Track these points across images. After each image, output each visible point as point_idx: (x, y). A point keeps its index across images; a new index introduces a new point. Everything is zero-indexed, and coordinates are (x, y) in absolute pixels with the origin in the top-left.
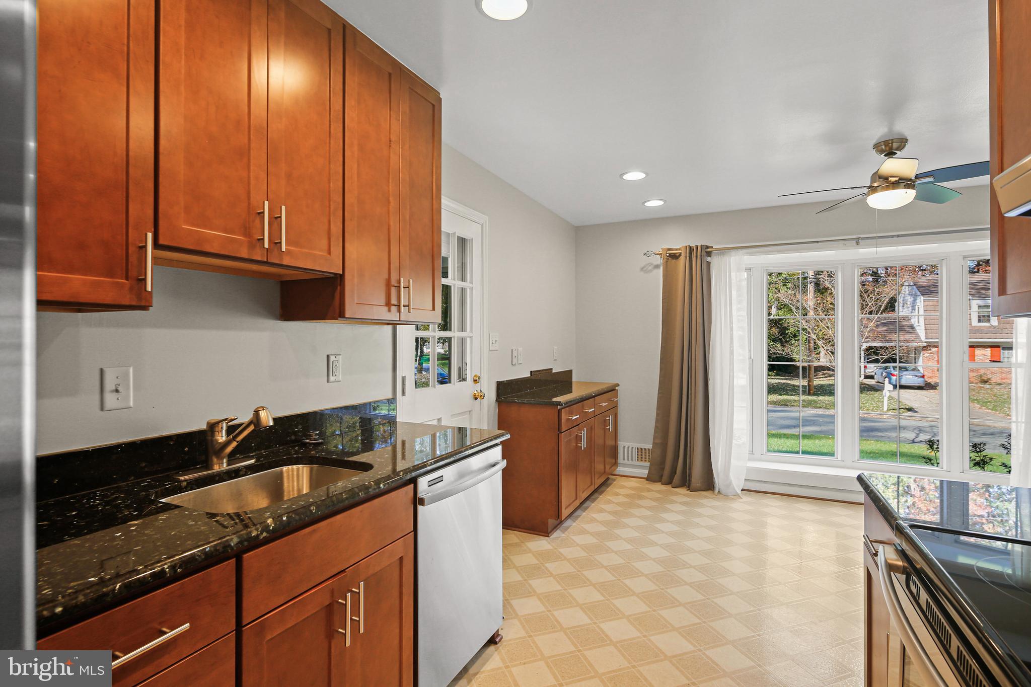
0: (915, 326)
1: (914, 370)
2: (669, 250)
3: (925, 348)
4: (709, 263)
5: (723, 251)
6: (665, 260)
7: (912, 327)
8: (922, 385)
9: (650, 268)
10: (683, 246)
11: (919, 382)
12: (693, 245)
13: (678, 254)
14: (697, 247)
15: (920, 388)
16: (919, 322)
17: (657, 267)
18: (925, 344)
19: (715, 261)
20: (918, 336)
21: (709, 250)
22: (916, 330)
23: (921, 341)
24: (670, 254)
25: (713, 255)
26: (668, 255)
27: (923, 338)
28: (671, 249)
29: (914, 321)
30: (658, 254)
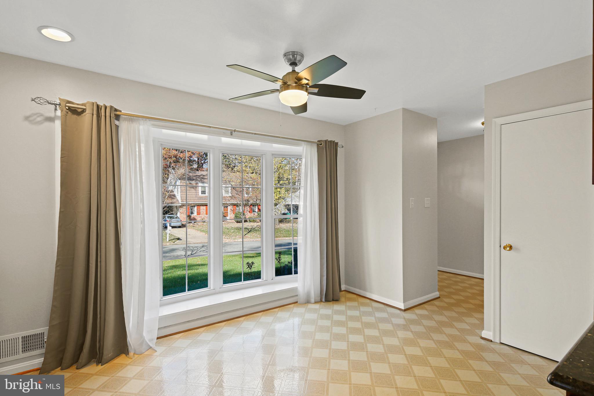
0: (176, 195)
1: (176, 218)
2: (69, 102)
3: (180, 207)
4: (117, 127)
5: (132, 118)
6: (64, 112)
7: (174, 196)
8: (181, 225)
9: (39, 119)
10: (88, 102)
11: (179, 224)
12: (101, 104)
13: (80, 110)
14: (106, 108)
15: (180, 227)
16: (178, 193)
17: (51, 120)
18: (181, 205)
19: (124, 126)
20: (178, 200)
21: (118, 113)
22: (176, 197)
23: (179, 203)
24: (69, 107)
25: (121, 119)
26: (67, 108)
27: (180, 201)
28: (71, 102)
29: (175, 193)
30: (52, 104)
